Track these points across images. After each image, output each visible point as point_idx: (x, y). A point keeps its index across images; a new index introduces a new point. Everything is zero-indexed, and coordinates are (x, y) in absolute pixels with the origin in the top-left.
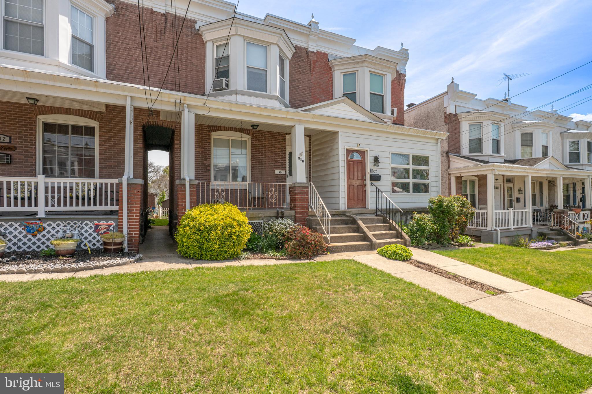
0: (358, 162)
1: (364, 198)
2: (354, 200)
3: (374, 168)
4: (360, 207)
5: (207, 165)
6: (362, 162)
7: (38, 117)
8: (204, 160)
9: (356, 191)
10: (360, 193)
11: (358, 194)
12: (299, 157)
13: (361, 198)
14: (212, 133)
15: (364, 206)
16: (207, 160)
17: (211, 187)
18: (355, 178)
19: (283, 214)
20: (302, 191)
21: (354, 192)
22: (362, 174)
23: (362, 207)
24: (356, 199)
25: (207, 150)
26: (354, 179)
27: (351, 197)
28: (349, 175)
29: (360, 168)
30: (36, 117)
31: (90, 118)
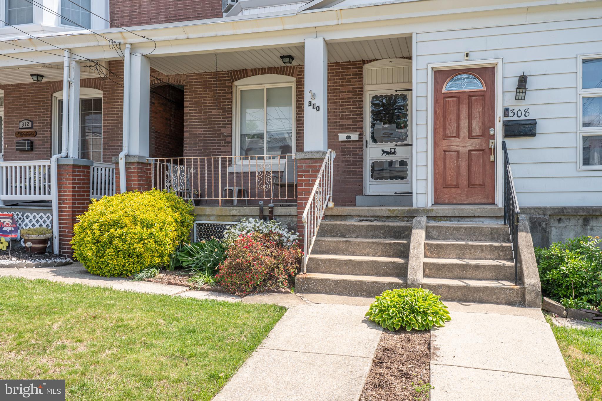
0: (470, 96)
1: (488, 180)
2: (457, 185)
3: (518, 106)
4: (477, 201)
5: (225, 134)
6: (484, 96)
7: (54, 95)
8: (222, 127)
9: (464, 165)
10: (477, 169)
11: (470, 170)
12: (310, 102)
13: (479, 181)
14: (236, 83)
15: (490, 201)
16: (225, 127)
17: (229, 170)
18: (462, 134)
19: (271, 212)
20: (310, 167)
21: (459, 167)
22: (484, 123)
23: (484, 201)
24: (464, 181)
25: (227, 111)
26: (458, 136)
27: (448, 178)
28: (445, 129)
29: (477, 110)
30: (52, 95)
31: (94, 88)
